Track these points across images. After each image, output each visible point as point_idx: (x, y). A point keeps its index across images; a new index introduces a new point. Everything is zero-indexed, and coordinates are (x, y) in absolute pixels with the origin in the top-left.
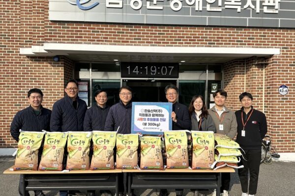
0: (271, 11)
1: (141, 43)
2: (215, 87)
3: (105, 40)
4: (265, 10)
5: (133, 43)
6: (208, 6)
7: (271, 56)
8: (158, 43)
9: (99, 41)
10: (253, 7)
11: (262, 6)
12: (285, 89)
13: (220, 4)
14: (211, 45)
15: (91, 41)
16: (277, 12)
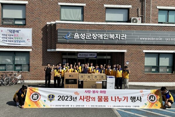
0: (124, 39)
1: (84, 49)
2: (109, 61)
3: (74, 48)
4: (122, 39)
5: (81, 49)
6: (104, 38)
7: (124, 52)
8: (89, 49)
9: (72, 48)
10: (118, 38)
11: (121, 37)
12: (128, 62)
13: (108, 37)
14: (105, 49)
15: (70, 48)
16: (125, 39)
